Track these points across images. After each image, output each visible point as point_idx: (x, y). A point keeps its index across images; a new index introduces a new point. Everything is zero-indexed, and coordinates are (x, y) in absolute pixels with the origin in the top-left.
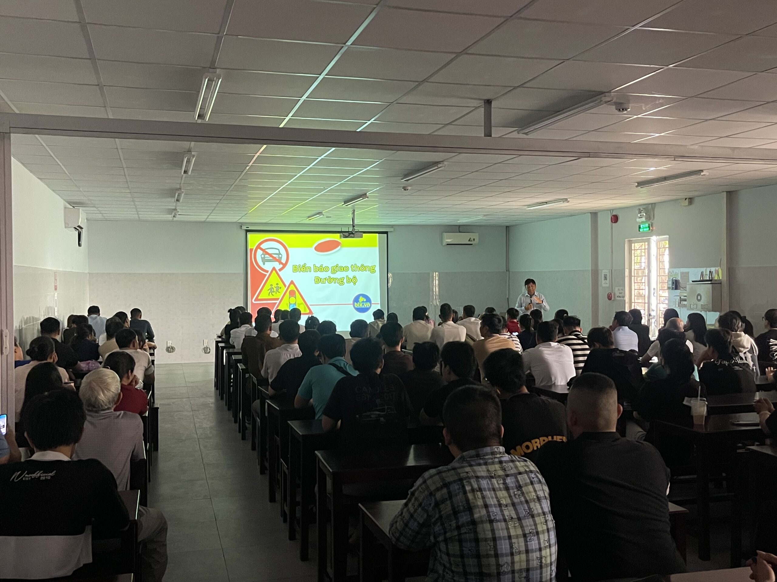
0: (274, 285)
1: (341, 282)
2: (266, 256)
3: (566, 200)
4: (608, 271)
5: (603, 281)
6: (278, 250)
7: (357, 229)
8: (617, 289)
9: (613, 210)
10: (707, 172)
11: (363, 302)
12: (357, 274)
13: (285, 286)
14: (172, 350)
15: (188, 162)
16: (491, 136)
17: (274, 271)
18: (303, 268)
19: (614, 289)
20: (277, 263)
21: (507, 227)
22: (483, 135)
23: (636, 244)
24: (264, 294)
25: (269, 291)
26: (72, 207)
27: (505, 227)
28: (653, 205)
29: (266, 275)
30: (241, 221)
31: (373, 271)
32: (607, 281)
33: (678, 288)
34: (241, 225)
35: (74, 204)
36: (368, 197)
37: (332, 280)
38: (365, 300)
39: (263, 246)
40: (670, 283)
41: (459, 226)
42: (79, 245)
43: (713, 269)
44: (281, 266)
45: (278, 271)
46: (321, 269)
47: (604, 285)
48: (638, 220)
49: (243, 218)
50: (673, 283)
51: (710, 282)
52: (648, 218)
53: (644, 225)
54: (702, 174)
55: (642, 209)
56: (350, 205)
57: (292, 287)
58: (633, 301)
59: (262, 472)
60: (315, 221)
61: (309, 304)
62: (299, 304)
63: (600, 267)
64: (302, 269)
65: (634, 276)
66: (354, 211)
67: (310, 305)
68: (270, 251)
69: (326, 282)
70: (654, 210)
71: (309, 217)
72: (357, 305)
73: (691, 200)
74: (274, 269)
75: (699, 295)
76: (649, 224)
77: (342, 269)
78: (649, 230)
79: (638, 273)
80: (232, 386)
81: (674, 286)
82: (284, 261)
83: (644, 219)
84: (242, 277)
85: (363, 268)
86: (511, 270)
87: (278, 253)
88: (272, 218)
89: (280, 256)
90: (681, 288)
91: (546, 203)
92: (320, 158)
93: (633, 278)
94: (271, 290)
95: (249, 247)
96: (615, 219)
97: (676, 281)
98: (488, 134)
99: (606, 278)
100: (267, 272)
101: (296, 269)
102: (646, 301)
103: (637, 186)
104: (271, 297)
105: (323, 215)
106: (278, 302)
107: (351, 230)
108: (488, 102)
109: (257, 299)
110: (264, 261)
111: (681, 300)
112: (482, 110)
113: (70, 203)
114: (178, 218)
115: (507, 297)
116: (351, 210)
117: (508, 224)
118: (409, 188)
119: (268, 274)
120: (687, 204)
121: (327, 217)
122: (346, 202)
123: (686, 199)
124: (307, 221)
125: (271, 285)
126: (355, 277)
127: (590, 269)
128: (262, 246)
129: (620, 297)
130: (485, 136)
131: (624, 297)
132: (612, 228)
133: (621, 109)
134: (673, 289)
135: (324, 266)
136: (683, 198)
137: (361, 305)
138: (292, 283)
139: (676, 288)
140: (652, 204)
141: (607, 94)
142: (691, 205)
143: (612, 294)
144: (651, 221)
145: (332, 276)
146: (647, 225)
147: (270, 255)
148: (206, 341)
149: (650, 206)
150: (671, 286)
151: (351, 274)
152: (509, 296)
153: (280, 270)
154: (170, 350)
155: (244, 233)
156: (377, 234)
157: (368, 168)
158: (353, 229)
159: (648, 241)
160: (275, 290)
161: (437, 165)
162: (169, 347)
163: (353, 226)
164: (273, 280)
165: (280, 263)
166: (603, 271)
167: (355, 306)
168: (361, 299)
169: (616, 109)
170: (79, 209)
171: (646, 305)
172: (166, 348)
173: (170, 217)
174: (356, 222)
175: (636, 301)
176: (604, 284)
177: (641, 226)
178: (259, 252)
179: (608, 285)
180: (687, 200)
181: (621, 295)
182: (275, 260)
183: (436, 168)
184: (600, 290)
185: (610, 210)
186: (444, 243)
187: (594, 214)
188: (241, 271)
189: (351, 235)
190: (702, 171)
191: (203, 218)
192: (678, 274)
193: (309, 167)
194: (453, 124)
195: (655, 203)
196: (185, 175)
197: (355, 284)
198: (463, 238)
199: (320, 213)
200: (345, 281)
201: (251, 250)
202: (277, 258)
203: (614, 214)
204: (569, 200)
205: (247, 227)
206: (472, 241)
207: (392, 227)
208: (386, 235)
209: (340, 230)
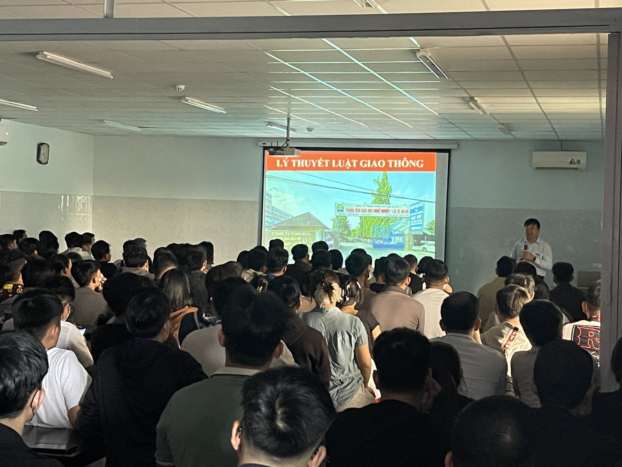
41: (562, 141)
84: (258, 207)
155: (262, 149)
156: (436, 153)
186: (535, 166)
188: (257, 199)
205: (263, 144)
206: (575, 164)
207: (457, 143)
208: (448, 154)
209: (270, 146)
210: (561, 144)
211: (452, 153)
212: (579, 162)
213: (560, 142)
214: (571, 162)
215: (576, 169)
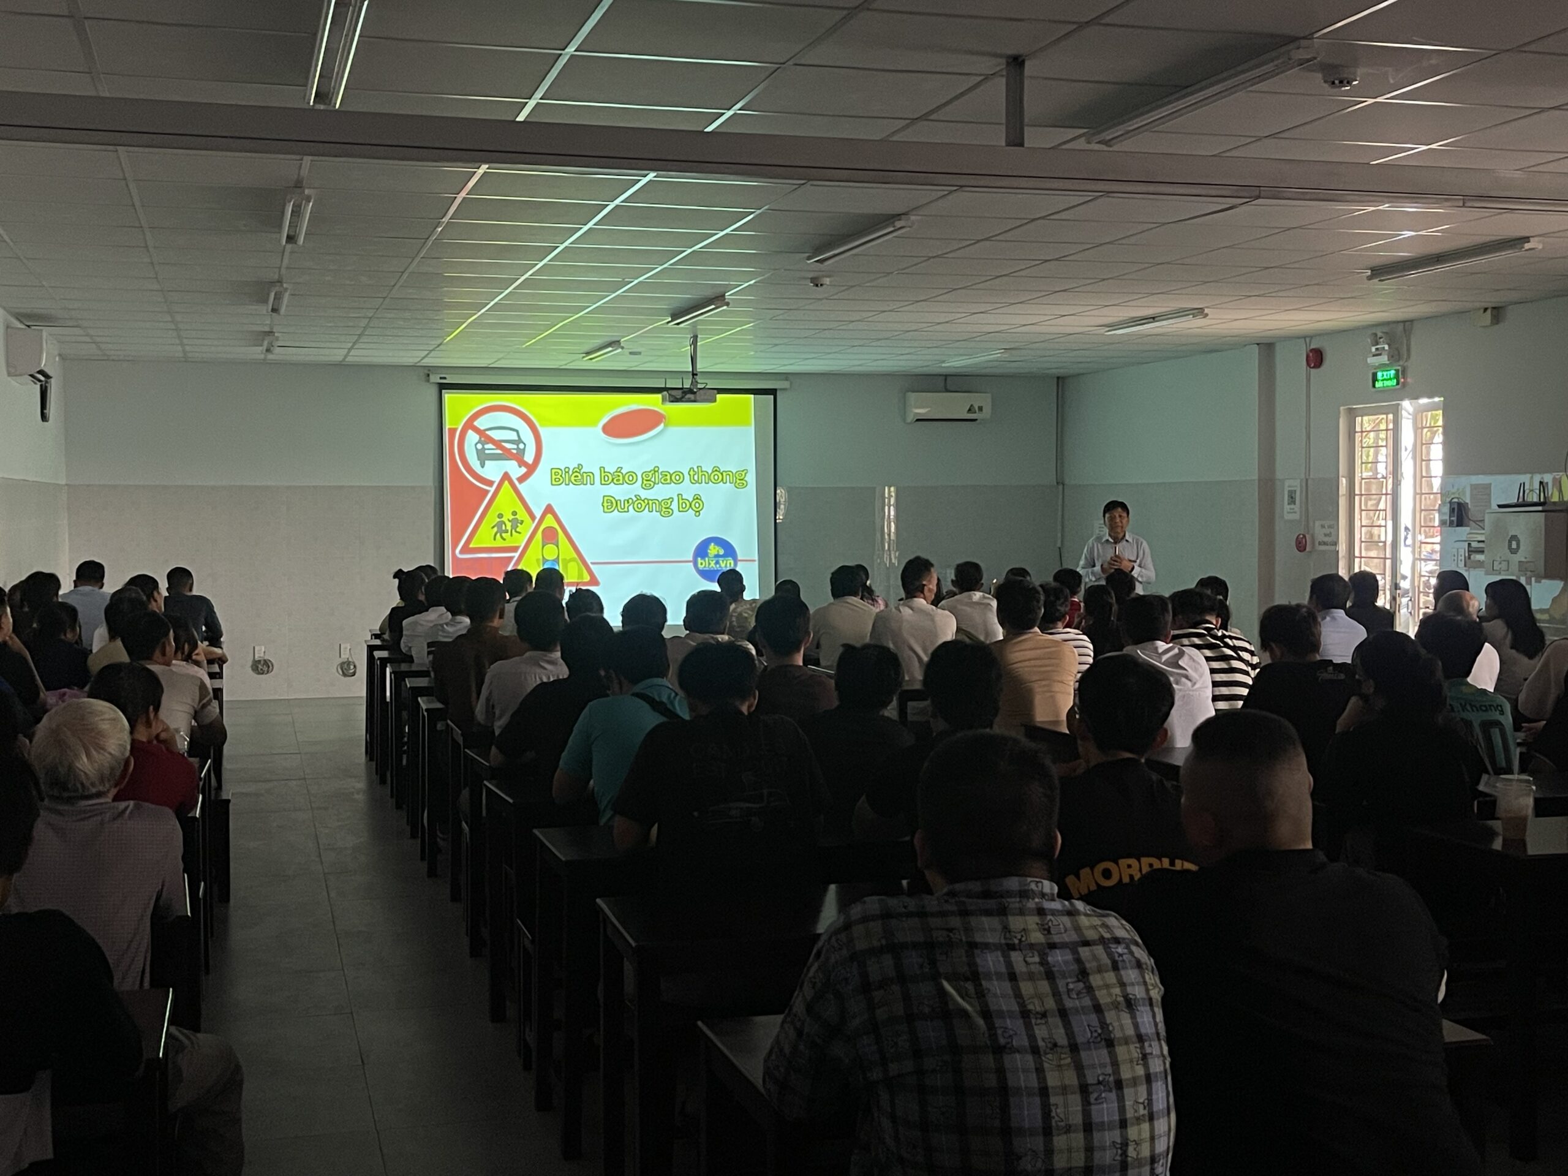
0: (508, 516)
1: (664, 508)
2: (486, 446)
3: (1200, 312)
4: (1297, 483)
5: (1287, 507)
6: (515, 433)
7: (701, 382)
8: (1318, 524)
9: (1311, 337)
10: (1539, 242)
11: (717, 556)
12: (705, 490)
13: (533, 517)
14: (265, 669)
15: (297, 213)
16: (1022, 145)
17: (506, 483)
18: (576, 476)
19: (1311, 524)
20: (514, 463)
21: (1058, 378)
22: (1004, 144)
23: (1366, 418)
24: (485, 537)
25: (495, 529)
26: (24, 327)
27: (1055, 380)
28: (1408, 324)
29: (487, 492)
30: (428, 362)
31: (739, 481)
32: (1297, 507)
33: (1466, 520)
34: (427, 372)
35: (30, 319)
36: (728, 304)
37: (644, 505)
38: (722, 552)
39: (482, 423)
40: (1446, 509)
41: (946, 377)
42: (44, 417)
43: (1548, 478)
44: (524, 470)
45: (516, 483)
46: (617, 477)
47: (1288, 517)
48: (1371, 360)
49: (431, 355)
50: (1452, 510)
51: (1540, 508)
52: (1396, 356)
53: (1385, 373)
54: (1527, 246)
55: (1380, 334)
56: (687, 322)
57: (549, 521)
58: (1357, 554)
59: (475, 952)
60: (602, 364)
61: (589, 562)
62: (566, 562)
63: (1279, 475)
64: (573, 479)
65: (1361, 495)
66: (695, 337)
67: (592, 563)
68: (496, 435)
69: (631, 508)
70: (1409, 340)
71: (588, 353)
72: (702, 564)
73: (1497, 313)
74: (506, 477)
75: (1514, 538)
76: (1397, 371)
77: (668, 477)
78: (1398, 384)
79: (1368, 489)
80: (404, 752)
81: (1454, 519)
82: (529, 458)
83: (1384, 359)
84: (431, 497)
85: (718, 475)
86: (1067, 481)
87: (517, 438)
88: (501, 355)
89: (521, 446)
90: (1471, 522)
91: (1153, 318)
92: (612, 206)
93: (1357, 498)
94: (500, 528)
95: (447, 425)
96: (1316, 358)
97: (1459, 504)
98: (1016, 140)
99: (1292, 500)
100: (490, 483)
101: (560, 477)
102: (1388, 555)
103: (1370, 278)
104: (499, 543)
105: (622, 348)
106: (516, 555)
107: (687, 385)
108: (1017, 62)
109: (466, 549)
110: (483, 457)
111: (1472, 551)
112: (1001, 83)
113: (19, 317)
114: (278, 354)
115: (1059, 545)
116: (689, 336)
117: (1062, 372)
118: (827, 281)
119: (492, 490)
120: (1488, 322)
121: (631, 353)
122: (675, 316)
123: (1486, 310)
124: (585, 364)
125: (500, 516)
126: (697, 498)
127: (1256, 477)
128: (476, 423)
129: (1325, 544)
130: (1007, 145)
131: (1336, 543)
132: (1308, 380)
133: (1337, 82)
134: (1451, 524)
135: (624, 471)
136: (1479, 309)
137: (712, 564)
138: (549, 510)
139: (1460, 523)
140: (1404, 322)
141: (1304, 43)
142: (1497, 324)
143: (1307, 536)
144: (1401, 363)
145: (644, 494)
146: (1393, 372)
147: (498, 444)
148: (346, 646)
149: (1401, 327)
150: (1447, 517)
151: (688, 490)
152: (1062, 542)
153: (522, 479)
154: (261, 667)
155: (434, 390)
156: (752, 396)
157: (728, 231)
158: (694, 382)
159: (1396, 411)
160: (509, 528)
161: (893, 223)
162: (259, 661)
163: (694, 374)
164: (506, 502)
165: (522, 463)
166: (1287, 483)
167: (699, 565)
168: (713, 550)
169: (1325, 82)
170: (41, 330)
171: (1388, 562)
172: (250, 663)
173: (257, 352)
174: (700, 367)
175: (1363, 555)
176: (1288, 513)
177: (1379, 375)
178: (472, 437)
179: (1296, 517)
180: (1489, 311)
181: (1326, 539)
182: (507, 455)
183: (891, 229)
184: (1279, 526)
185: (1305, 338)
186: (910, 418)
187: (1267, 347)
188: (429, 480)
189: (688, 396)
190: (1527, 239)
191: (337, 355)
192: (1465, 487)
193: (585, 228)
194: (932, 117)
195: (1412, 321)
196: (289, 246)
197: (698, 513)
198: (956, 405)
199: (615, 343)
200: (674, 506)
201: (452, 431)
202: (515, 451)
203: (1313, 346)
204: (1206, 311)
205: (441, 378)
206: (975, 413)
207: (787, 379)
208: (772, 397)
209: (663, 386)
210: (946, 380)
211: (778, 393)
212: (981, 409)
213: (944, 378)
214: (970, 410)
215: (975, 420)
